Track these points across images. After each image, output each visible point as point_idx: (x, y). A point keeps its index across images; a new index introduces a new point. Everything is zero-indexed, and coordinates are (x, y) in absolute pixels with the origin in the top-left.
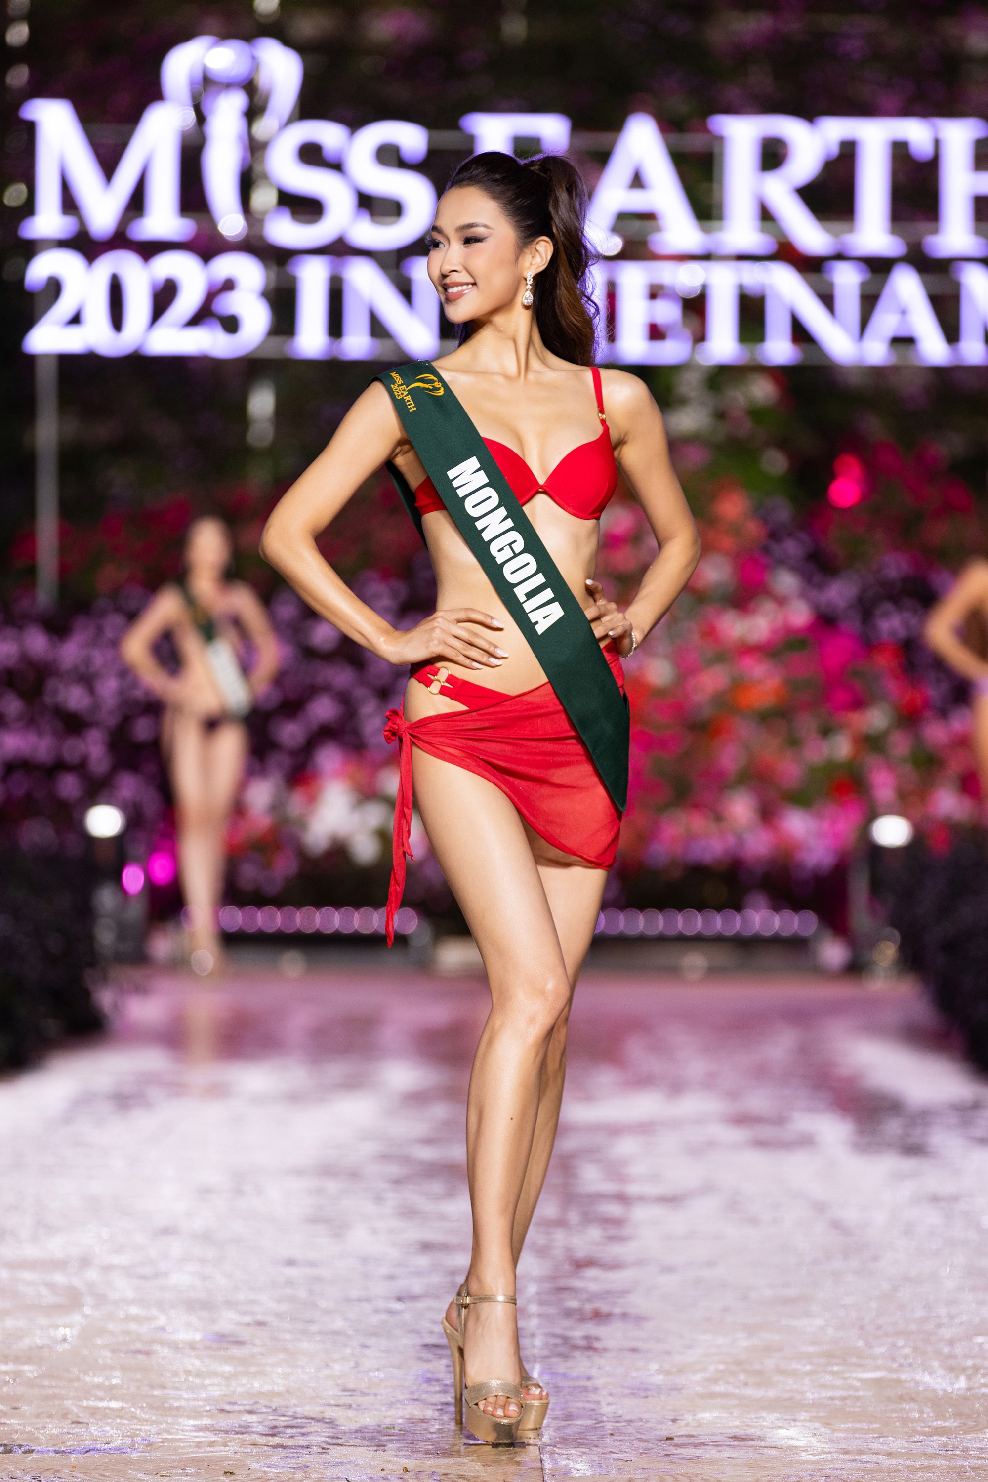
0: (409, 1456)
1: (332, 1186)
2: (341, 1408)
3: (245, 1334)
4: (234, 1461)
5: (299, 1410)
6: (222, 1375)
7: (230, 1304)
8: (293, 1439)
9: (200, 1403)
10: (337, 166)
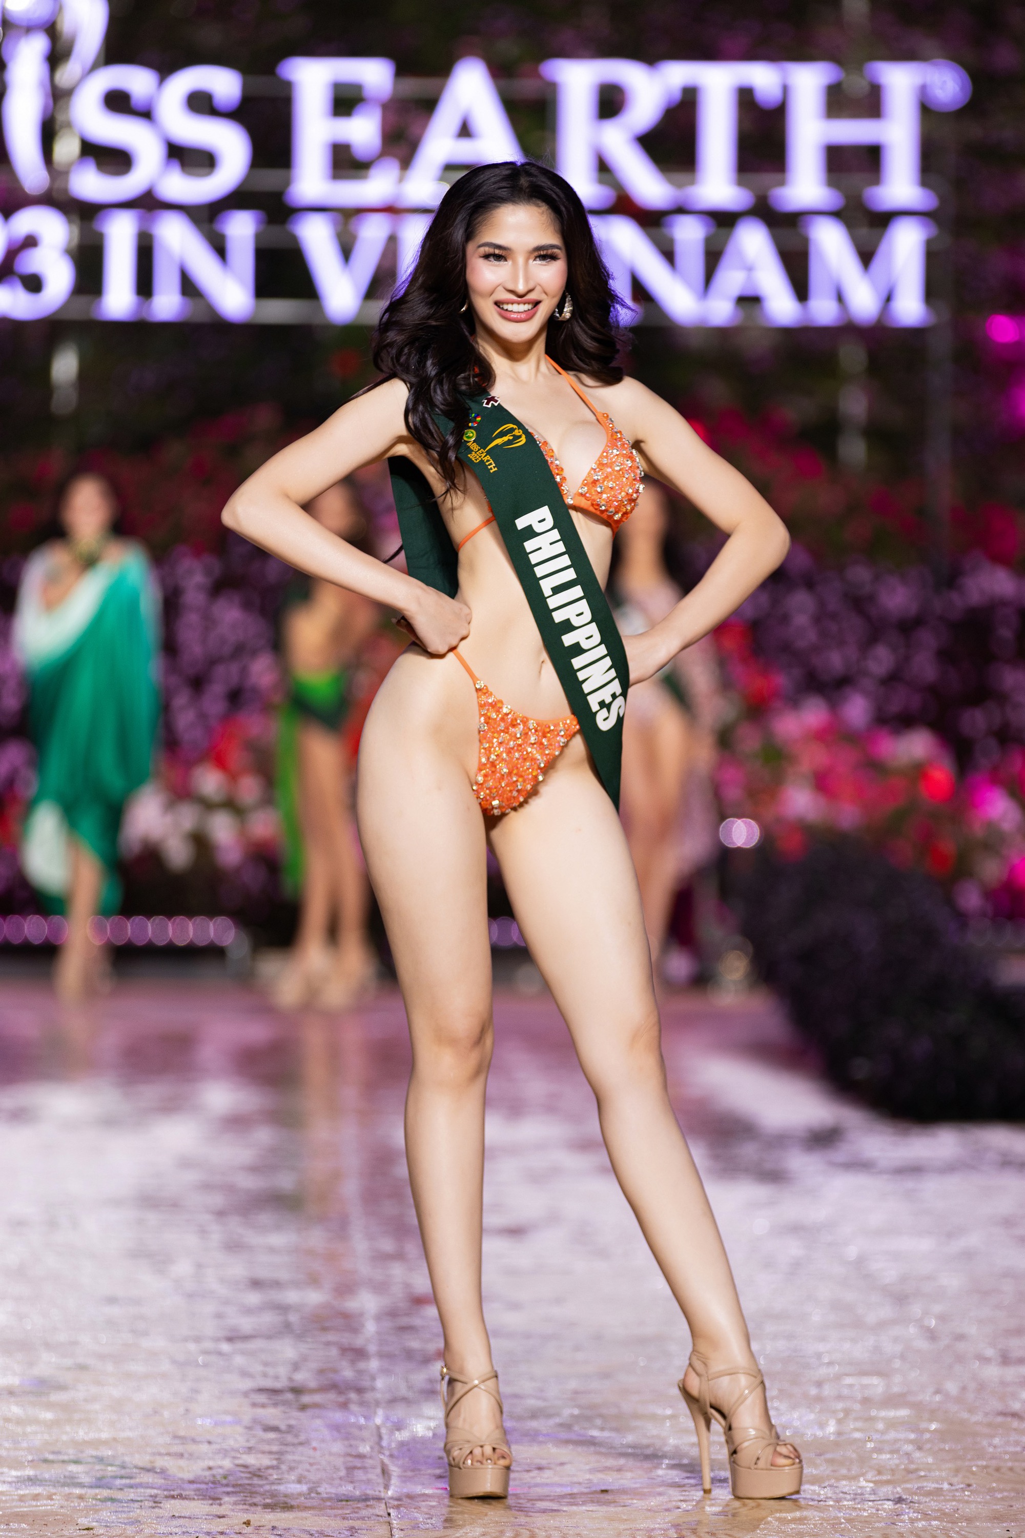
0: (247, 1510)
1: (152, 1218)
2: (172, 1457)
3: (66, 1378)
4: (60, 1516)
5: (127, 1459)
6: (44, 1423)
7: (48, 1346)
8: (122, 1492)
9: (22, 1453)
10: (146, 114)
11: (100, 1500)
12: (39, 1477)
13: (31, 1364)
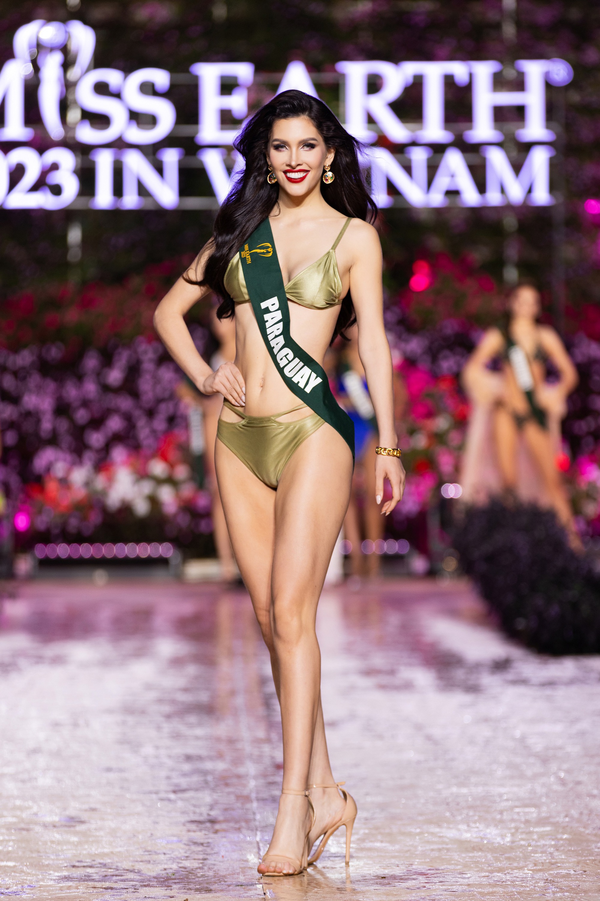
0: (186, 892)
1: (131, 720)
2: (144, 863)
3: (85, 816)
5: (119, 864)
6: (73, 843)
7: (74, 797)
8: (117, 884)
9: (61, 862)
10: (118, 95)
11: (105, 888)
12: (70, 876)
13: (65, 809)
